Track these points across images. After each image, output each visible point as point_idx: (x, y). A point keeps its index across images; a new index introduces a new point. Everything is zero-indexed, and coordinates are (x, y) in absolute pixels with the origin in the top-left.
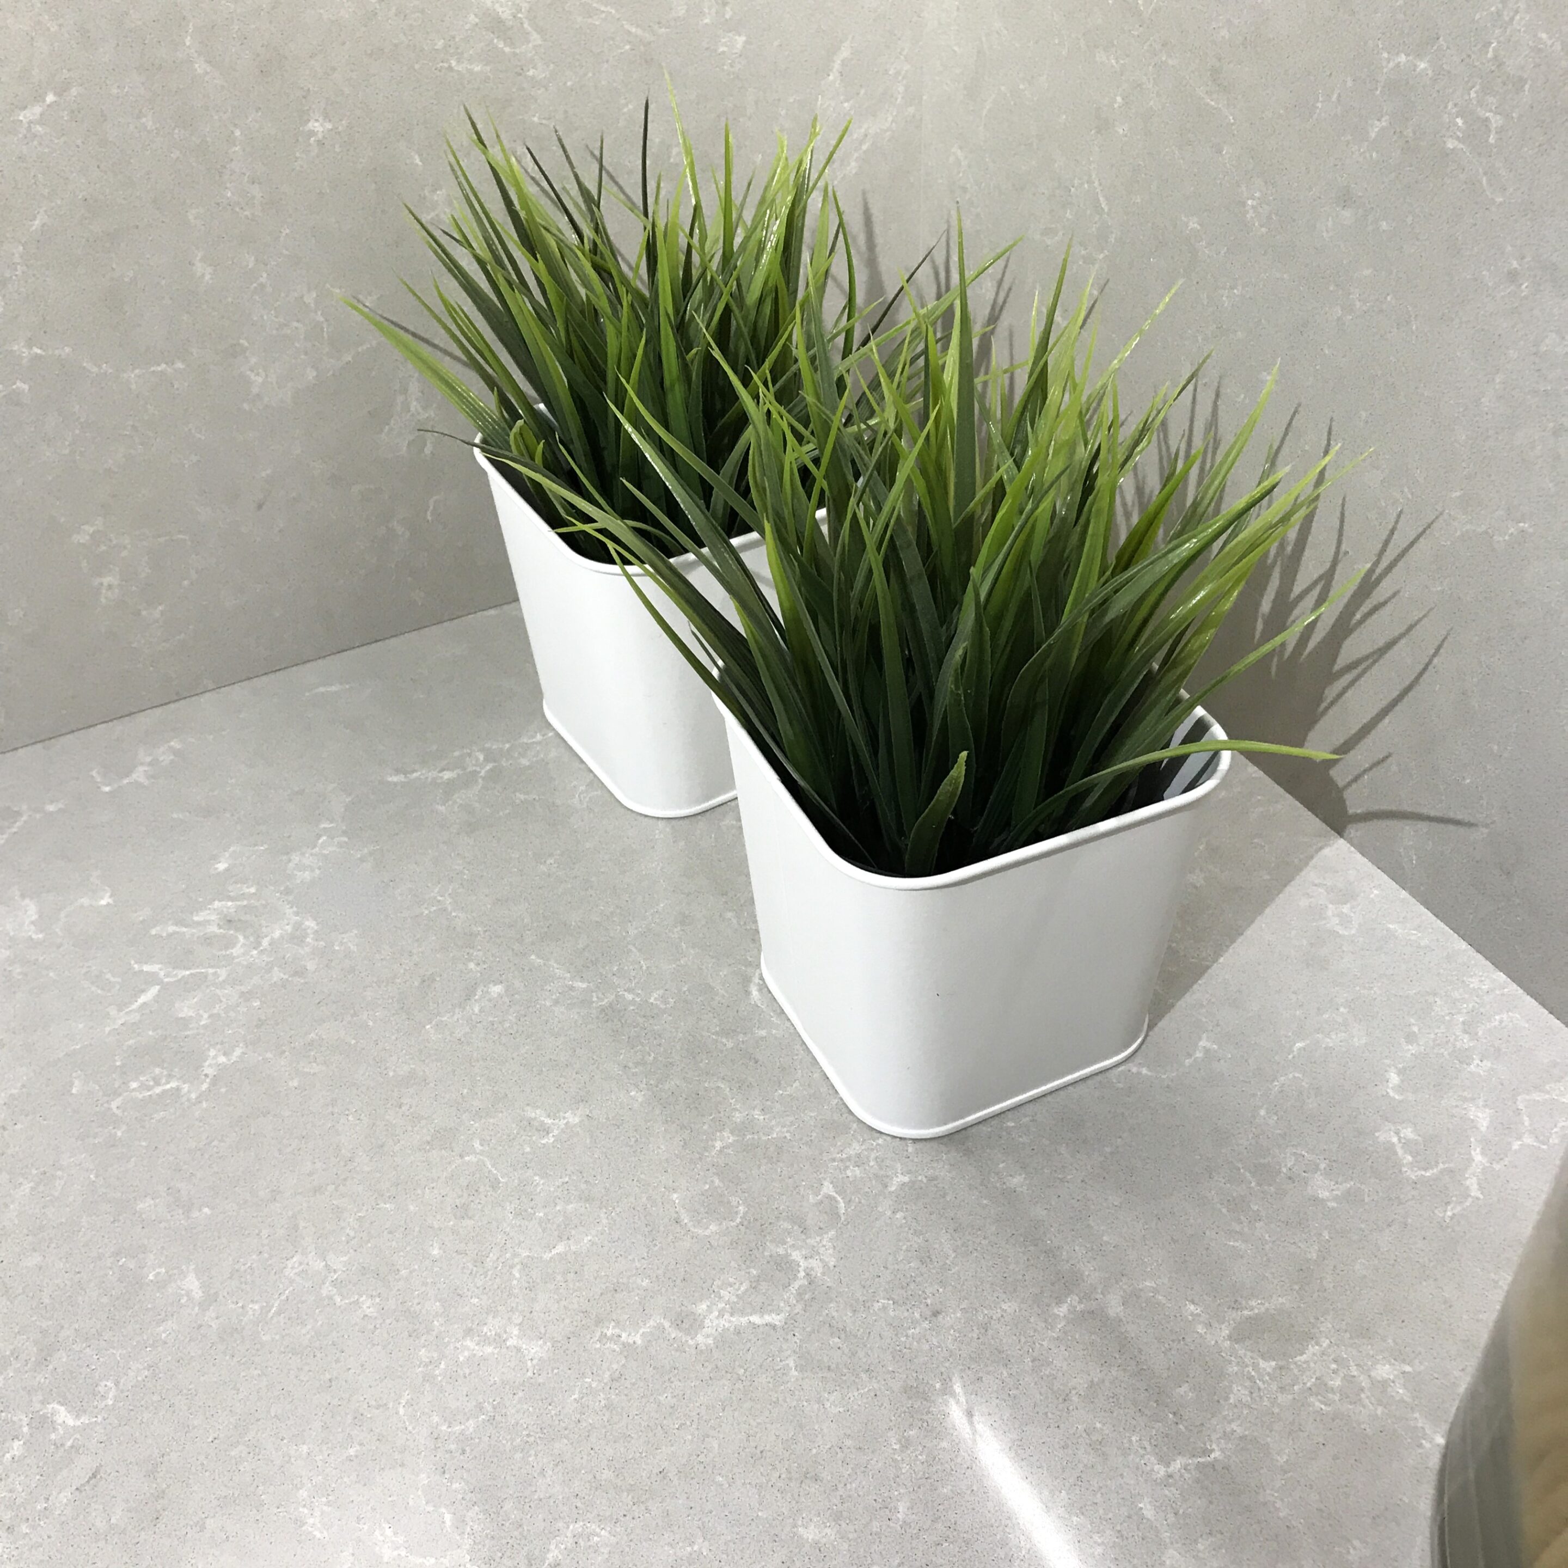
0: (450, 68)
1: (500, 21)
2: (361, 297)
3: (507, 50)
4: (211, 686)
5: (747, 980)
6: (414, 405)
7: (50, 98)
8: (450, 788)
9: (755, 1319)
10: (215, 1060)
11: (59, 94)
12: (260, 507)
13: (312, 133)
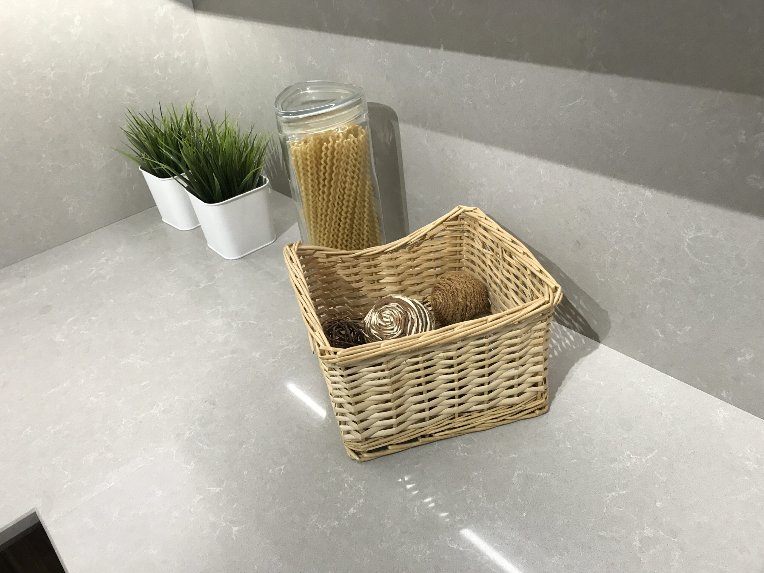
0: (123, 104)
1: (131, 94)
2: (113, 147)
3: (133, 99)
4: (94, 230)
5: (206, 247)
6: (127, 167)
7: (50, 118)
8: (146, 235)
9: (209, 284)
10: (108, 277)
11: (52, 117)
12: (99, 191)
13: (99, 118)
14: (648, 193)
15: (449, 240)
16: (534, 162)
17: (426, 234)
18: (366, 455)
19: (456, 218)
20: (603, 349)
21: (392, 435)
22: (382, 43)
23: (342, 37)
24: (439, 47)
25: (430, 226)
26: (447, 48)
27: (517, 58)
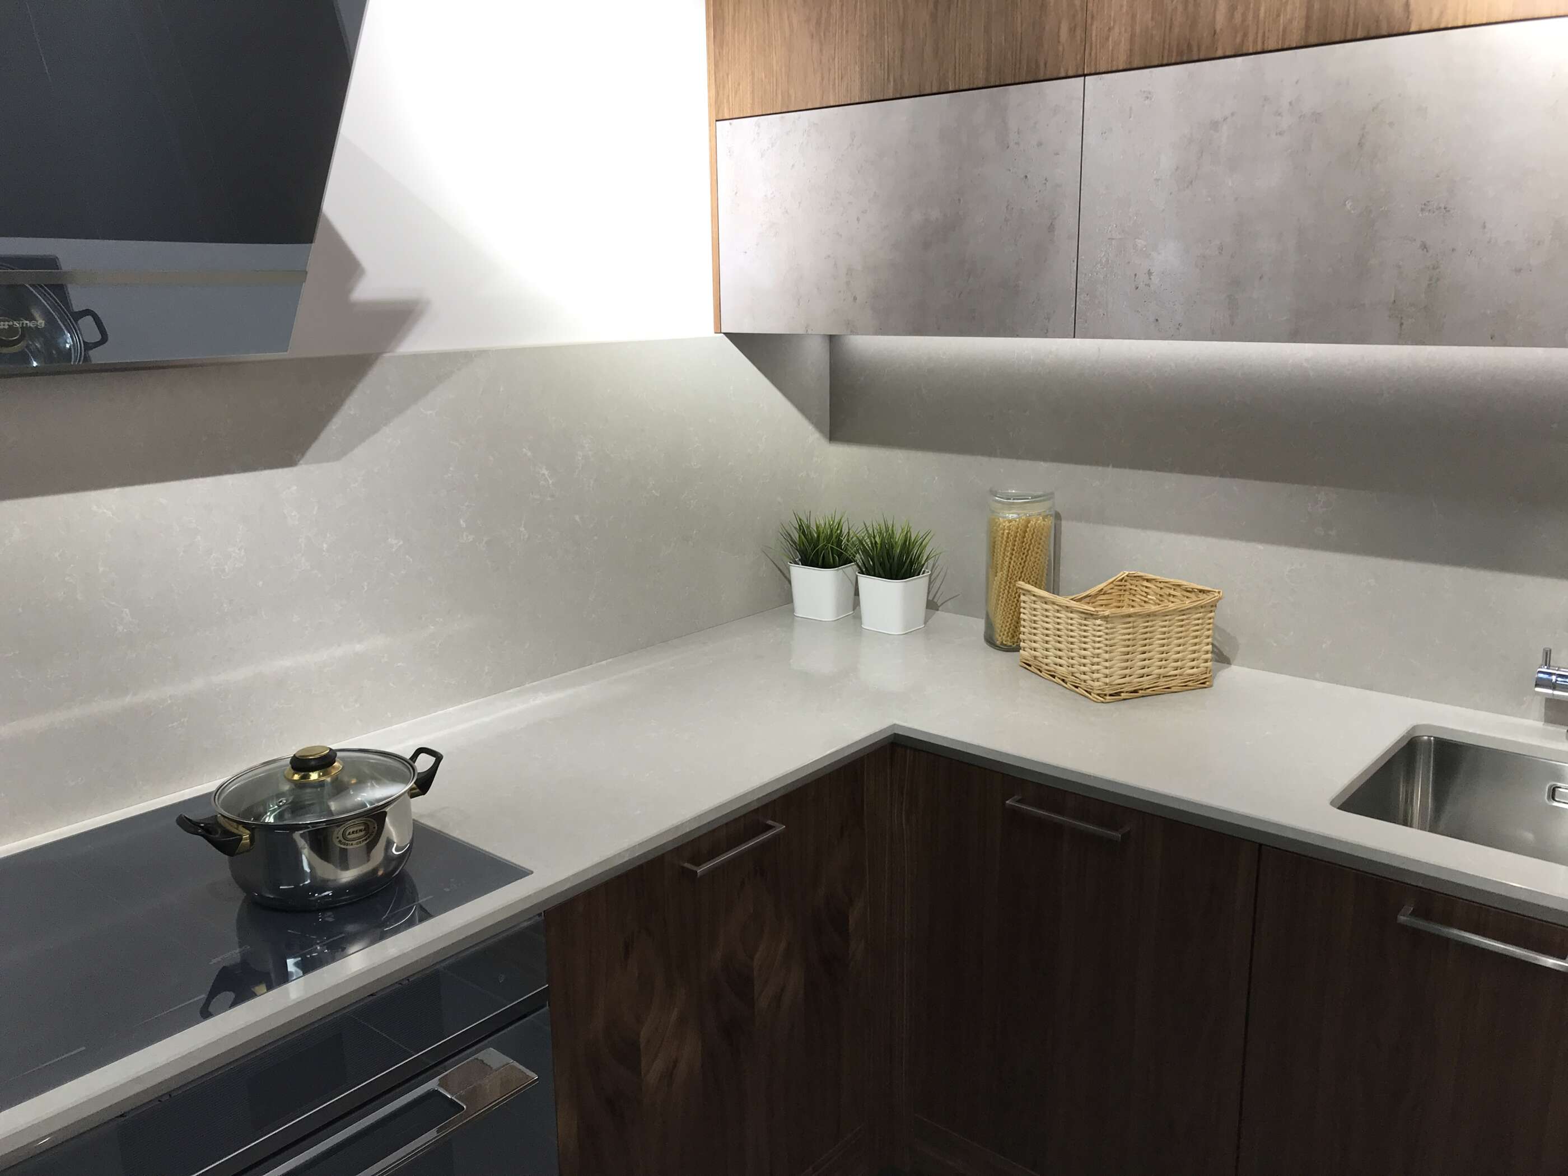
14: (1260, 547)
15: (1115, 597)
16: (1182, 537)
17: (1102, 589)
18: (1108, 697)
19: (1121, 580)
20: (1234, 668)
21: (1124, 684)
22: (1055, 464)
23: (1014, 461)
24: (1108, 466)
25: (1105, 584)
26: (1114, 466)
27: (1171, 471)
